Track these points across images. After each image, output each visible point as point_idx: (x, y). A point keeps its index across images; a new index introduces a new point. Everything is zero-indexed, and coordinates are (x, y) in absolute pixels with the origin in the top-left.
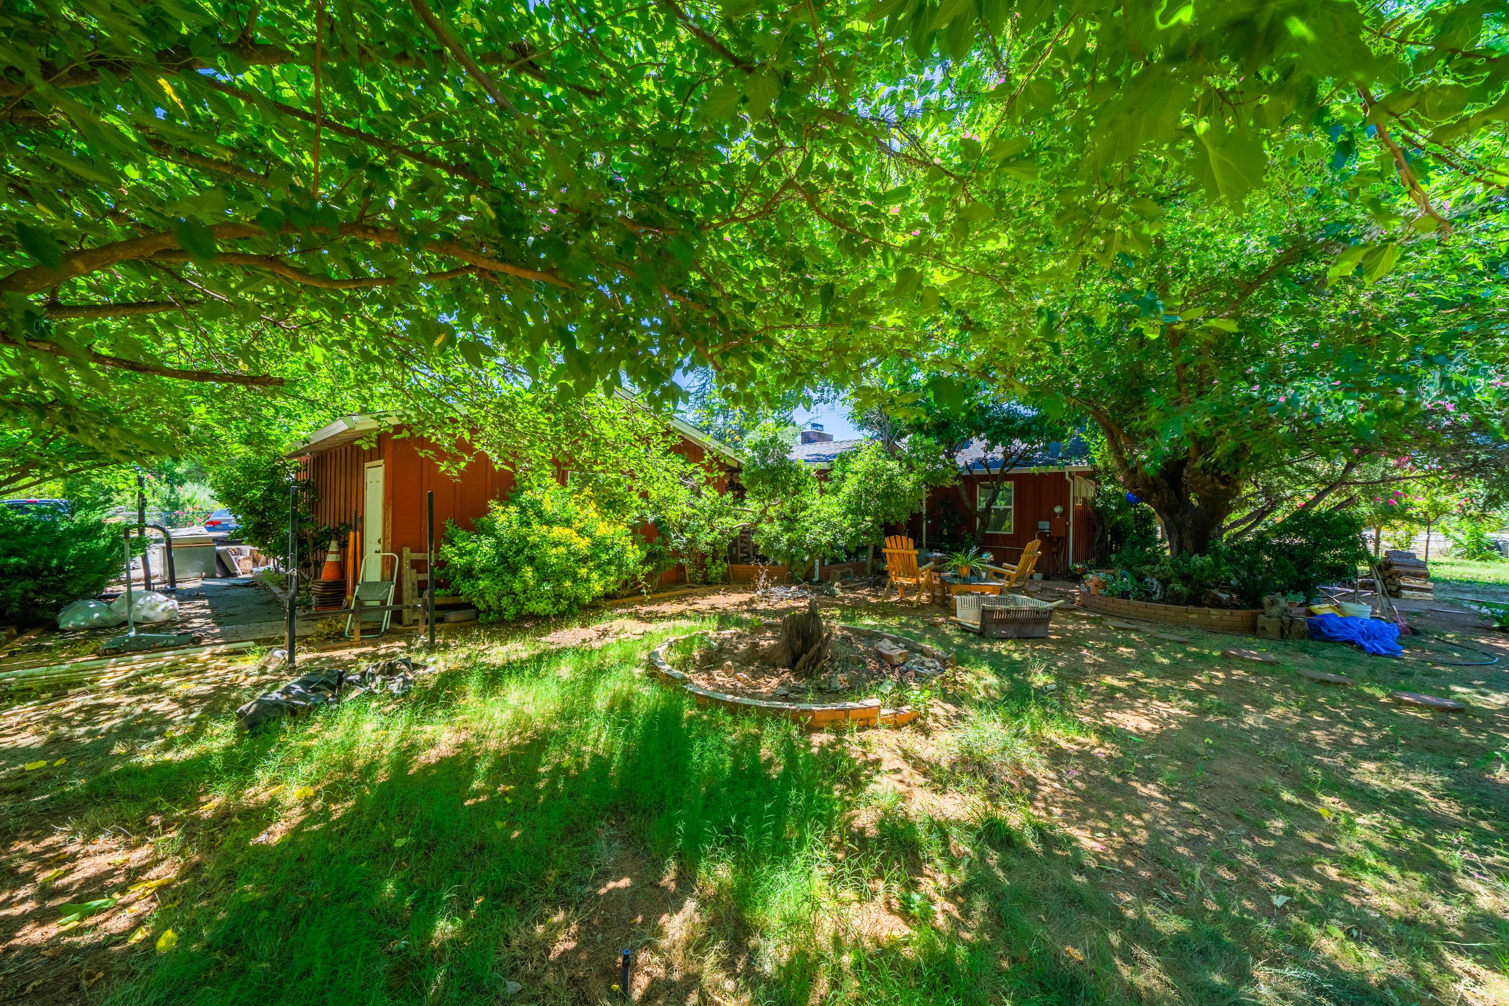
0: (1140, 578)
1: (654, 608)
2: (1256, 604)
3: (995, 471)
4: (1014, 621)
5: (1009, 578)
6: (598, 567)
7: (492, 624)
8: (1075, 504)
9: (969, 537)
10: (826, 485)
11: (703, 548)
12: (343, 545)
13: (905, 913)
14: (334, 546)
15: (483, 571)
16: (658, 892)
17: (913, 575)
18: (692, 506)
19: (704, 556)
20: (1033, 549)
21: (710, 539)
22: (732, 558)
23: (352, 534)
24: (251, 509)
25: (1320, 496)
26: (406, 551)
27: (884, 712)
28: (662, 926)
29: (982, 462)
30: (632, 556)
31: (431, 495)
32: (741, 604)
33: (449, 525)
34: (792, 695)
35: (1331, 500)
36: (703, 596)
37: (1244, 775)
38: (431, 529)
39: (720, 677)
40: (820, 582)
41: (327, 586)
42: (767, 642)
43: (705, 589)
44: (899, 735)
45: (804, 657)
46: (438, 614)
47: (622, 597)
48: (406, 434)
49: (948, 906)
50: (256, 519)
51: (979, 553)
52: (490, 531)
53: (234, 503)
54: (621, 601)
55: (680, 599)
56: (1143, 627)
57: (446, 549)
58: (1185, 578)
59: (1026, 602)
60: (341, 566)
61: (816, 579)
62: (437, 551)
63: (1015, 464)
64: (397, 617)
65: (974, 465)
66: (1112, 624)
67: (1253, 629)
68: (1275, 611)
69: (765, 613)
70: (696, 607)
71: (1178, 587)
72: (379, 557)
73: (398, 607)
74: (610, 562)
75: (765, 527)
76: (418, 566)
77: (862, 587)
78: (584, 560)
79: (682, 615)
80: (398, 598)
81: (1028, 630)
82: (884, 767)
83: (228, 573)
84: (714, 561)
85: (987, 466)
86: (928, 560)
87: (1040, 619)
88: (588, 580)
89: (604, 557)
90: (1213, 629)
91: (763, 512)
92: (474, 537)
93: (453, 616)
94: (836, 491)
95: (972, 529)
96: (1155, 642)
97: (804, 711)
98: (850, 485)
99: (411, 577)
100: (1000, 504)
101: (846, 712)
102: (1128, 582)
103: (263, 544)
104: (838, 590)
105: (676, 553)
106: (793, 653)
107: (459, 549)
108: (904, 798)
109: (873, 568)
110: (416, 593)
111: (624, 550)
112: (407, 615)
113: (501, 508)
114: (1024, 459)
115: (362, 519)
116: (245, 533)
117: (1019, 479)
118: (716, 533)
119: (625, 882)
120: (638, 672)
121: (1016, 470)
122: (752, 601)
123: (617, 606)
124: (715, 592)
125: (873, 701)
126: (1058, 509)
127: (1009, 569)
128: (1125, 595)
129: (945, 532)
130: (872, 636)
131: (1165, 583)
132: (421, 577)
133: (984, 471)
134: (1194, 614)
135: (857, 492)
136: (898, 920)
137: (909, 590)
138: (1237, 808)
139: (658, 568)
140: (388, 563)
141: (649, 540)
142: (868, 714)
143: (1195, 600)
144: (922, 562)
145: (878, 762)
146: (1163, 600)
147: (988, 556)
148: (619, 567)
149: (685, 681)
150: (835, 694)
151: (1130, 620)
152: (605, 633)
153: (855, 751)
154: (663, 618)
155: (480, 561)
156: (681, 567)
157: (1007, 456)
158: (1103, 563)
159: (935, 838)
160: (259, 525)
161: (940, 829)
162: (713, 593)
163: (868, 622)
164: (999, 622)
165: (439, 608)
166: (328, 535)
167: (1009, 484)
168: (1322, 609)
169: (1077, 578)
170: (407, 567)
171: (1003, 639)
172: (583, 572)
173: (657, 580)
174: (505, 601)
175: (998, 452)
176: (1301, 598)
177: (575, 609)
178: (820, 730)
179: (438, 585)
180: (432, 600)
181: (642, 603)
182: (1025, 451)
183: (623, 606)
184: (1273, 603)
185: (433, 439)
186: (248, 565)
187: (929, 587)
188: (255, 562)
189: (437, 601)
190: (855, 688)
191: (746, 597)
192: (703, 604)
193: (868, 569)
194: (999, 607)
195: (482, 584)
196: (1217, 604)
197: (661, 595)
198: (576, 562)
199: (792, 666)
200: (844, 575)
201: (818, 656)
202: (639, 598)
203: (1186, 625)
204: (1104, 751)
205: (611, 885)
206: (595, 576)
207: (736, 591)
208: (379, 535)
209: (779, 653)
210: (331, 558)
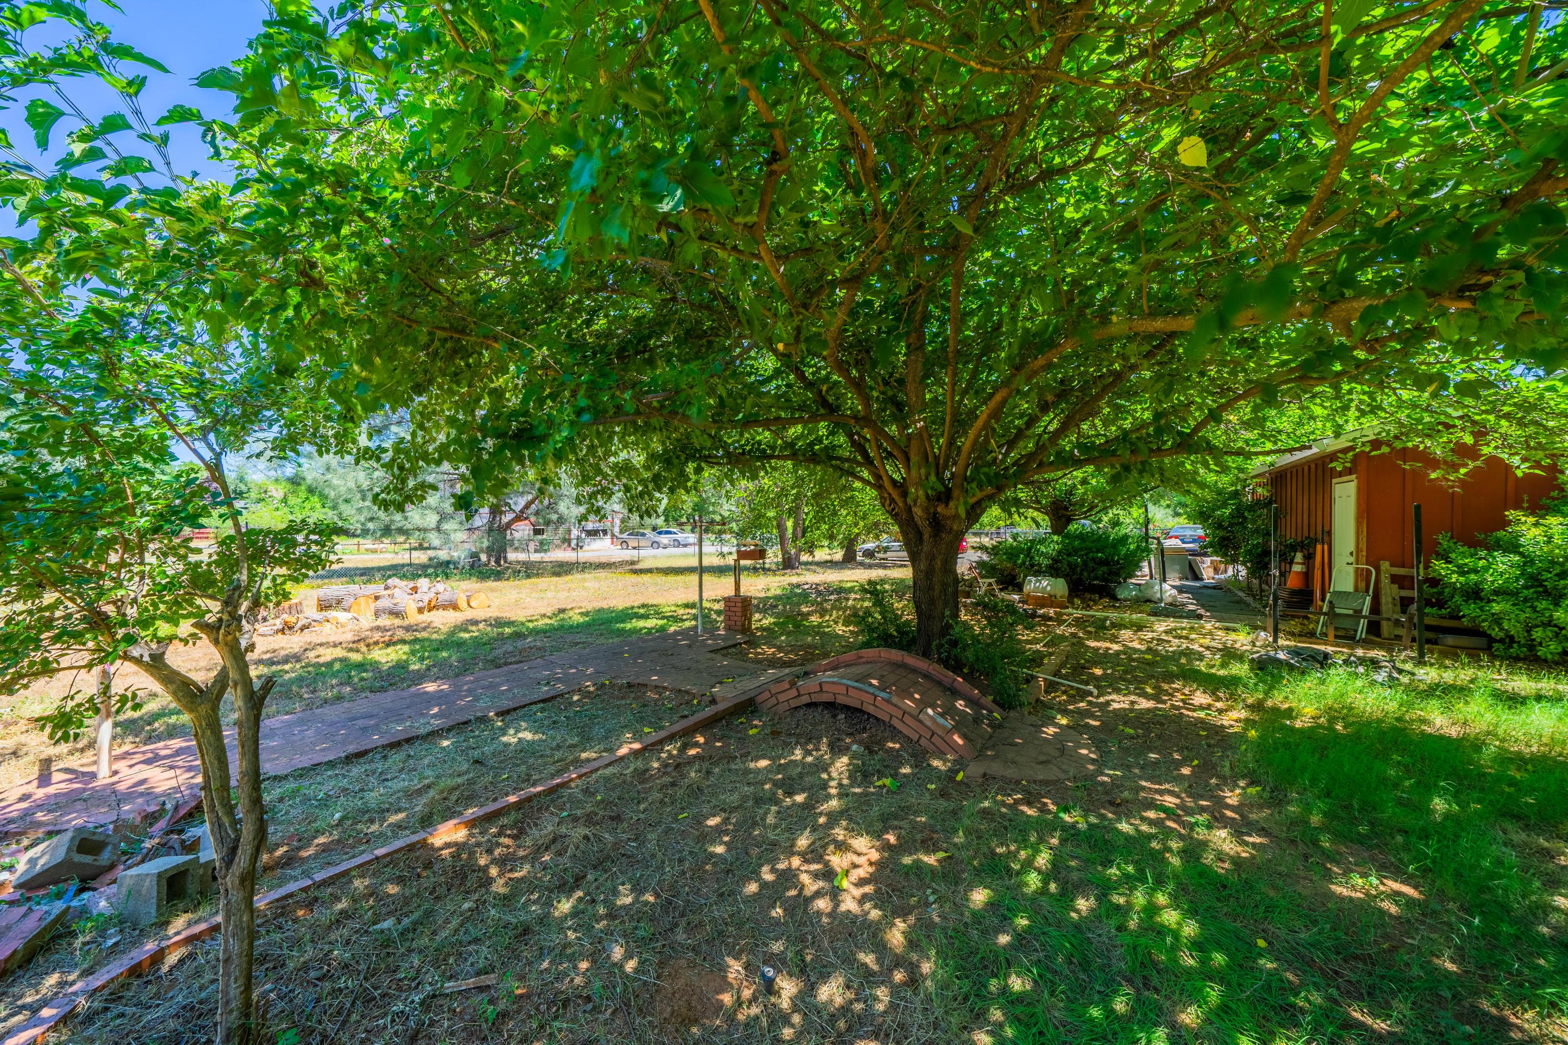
7: (1517, 659)
12: (1309, 558)
14: (1299, 557)
15: (1496, 592)
23: (1319, 547)
24: (1219, 526)
26: (1385, 565)
31: (1418, 508)
33: (1444, 541)
38: (1419, 542)
41: (1293, 593)
46: (1431, 635)
48: (1385, 449)
50: (1221, 533)
52: (1513, 547)
53: (1206, 520)
57: (1440, 567)
60: (1307, 576)
62: (1426, 567)
64: (1374, 628)
72: (1351, 570)
73: (1375, 618)
76: (1398, 580)
80: (1376, 608)
83: (1197, 577)
92: (1483, 553)
93: (1450, 640)
99: (1390, 592)
103: (1225, 555)
107: (1458, 567)
110: (1398, 608)
112: (1386, 627)
113: (1531, 520)
115: (1329, 533)
116: (1211, 545)
132: (1405, 593)
140: (1362, 576)
155: (1492, 581)
160: (1223, 539)
165: (1429, 628)
166: (1294, 548)
170: (1385, 581)
174: (1538, 634)
179: (1429, 603)
180: (1421, 619)
185: (1422, 447)
186: (1210, 572)
188: (1216, 570)
189: (1428, 621)
195: (1496, 608)
208: (1352, 547)
210: (1297, 568)
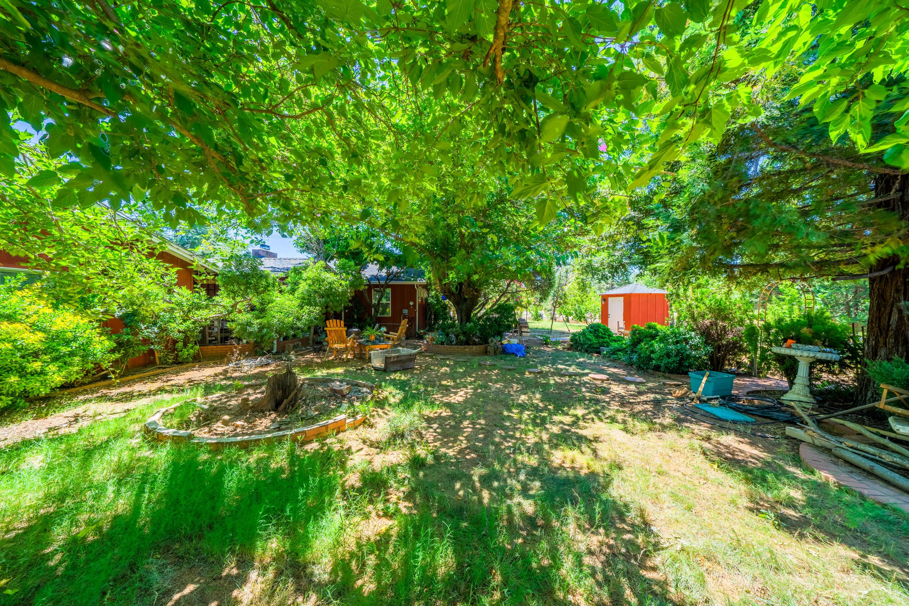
0: (447, 335)
1: (127, 389)
2: (487, 342)
3: (382, 282)
4: (400, 361)
5: (393, 340)
6: (55, 359)
8: (418, 301)
9: (369, 319)
10: (284, 287)
11: (176, 335)
13: (386, 515)
16: (222, 582)
17: (343, 342)
18: (170, 302)
19: (175, 342)
20: (404, 324)
21: (182, 328)
22: (202, 342)
25: (500, 297)
27: (348, 421)
28: (236, 598)
29: (376, 278)
30: (99, 347)
32: (216, 375)
34: (283, 427)
35: (503, 299)
36: (177, 373)
37: (494, 410)
39: (219, 427)
40: (278, 353)
42: (254, 396)
43: (177, 367)
44: (357, 431)
45: (285, 401)
47: (84, 384)
49: (407, 504)
51: (380, 327)
54: (80, 389)
55: (153, 378)
56: (450, 357)
58: (464, 333)
59: (405, 351)
61: (275, 351)
63: (392, 279)
65: (371, 279)
66: (439, 357)
67: (486, 353)
68: (492, 344)
69: (240, 378)
70: (173, 382)
71: (462, 337)
74: (72, 354)
75: (235, 316)
77: (309, 352)
78: (36, 355)
79: (161, 390)
81: (406, 365)
82: (354, 449)
84: (185, 345)
85: (378, 280)
86: (351, 334)
87: (411, 358)
88: (42, 373)
89: (64, 350)
90: (474, 354)
91: (234, 306)
94: (293, 291)
95: (370, 315)
96: (456, 363)
97: (297, 433)
98: (303, 287)
100: (384, 301)
101: (326, 426)
102: (442, 338)
104: (293, 357)
105: (146, 341)
106: (276, 400)
108: (370, 462)
109: (313, 340)
111: (89, 342)
114: (396, 276)
117: (393, 287)
118: (188, 323)
119: (190, 588)
120: (136, 442)
121: (392, 283)
122: (226, 371)
123: (77, 394)
124: (192, 368)
125: (340, 417)
126: (411, 303)
127: (393, 335)
128: (442, 343)
129: (356, 317)
130: (325, 381)
131: (457, 336)
133: (376, 282)
134: (467, 349)
135: (308, 291)
136: (384, 520)
137: (340, 352)
138: (494, 423)
139: (125, 355)
141: (114, 332)
142: (339, 425)
143: (467, 343)
144: (348, 334)
145: (349, 450)
146: (456, 344)
147: (384, 329)
148: (84, 358)
149: (191, 437)
150: (313, 420)
151: (444, 354)
152: (76, 418)
153: (336, 447)
154: (142, 395)
156: (152, 352)
157: (389, 274)
158: (431, 330)
159: (391, 475)
161: (392, 470)
162: (187, 370)
163: (320, 373)
164: (394, 363)
167: (389, 290)
168: (505, 342)
169: (421, 337)
171: (395, 371)
172: (37, 365)
173: (124, 366)
175: (384, 273)
176: (499, 338)
177: (21, 402)
178: (310, 442)
181: (108, 387)
182: (397, 273)
183: (86, 392)
184: (492, 341)
187: (353, 348)
190: (326, 412)
191: (219, 369)
192: (181, 379)
193: (311, 342)
194: (393, 355)
196: (475, 344)
197: (130, 377)
198: (23, 357)
199: (276, 408)
200: (295, 347)
201: (295, 399)
202: (107, 382)
203: (464, 354)
204: (445, 413)
205: (176, 597)
206: (53, 368)
207: (206, 366)
209: (265, 402)
